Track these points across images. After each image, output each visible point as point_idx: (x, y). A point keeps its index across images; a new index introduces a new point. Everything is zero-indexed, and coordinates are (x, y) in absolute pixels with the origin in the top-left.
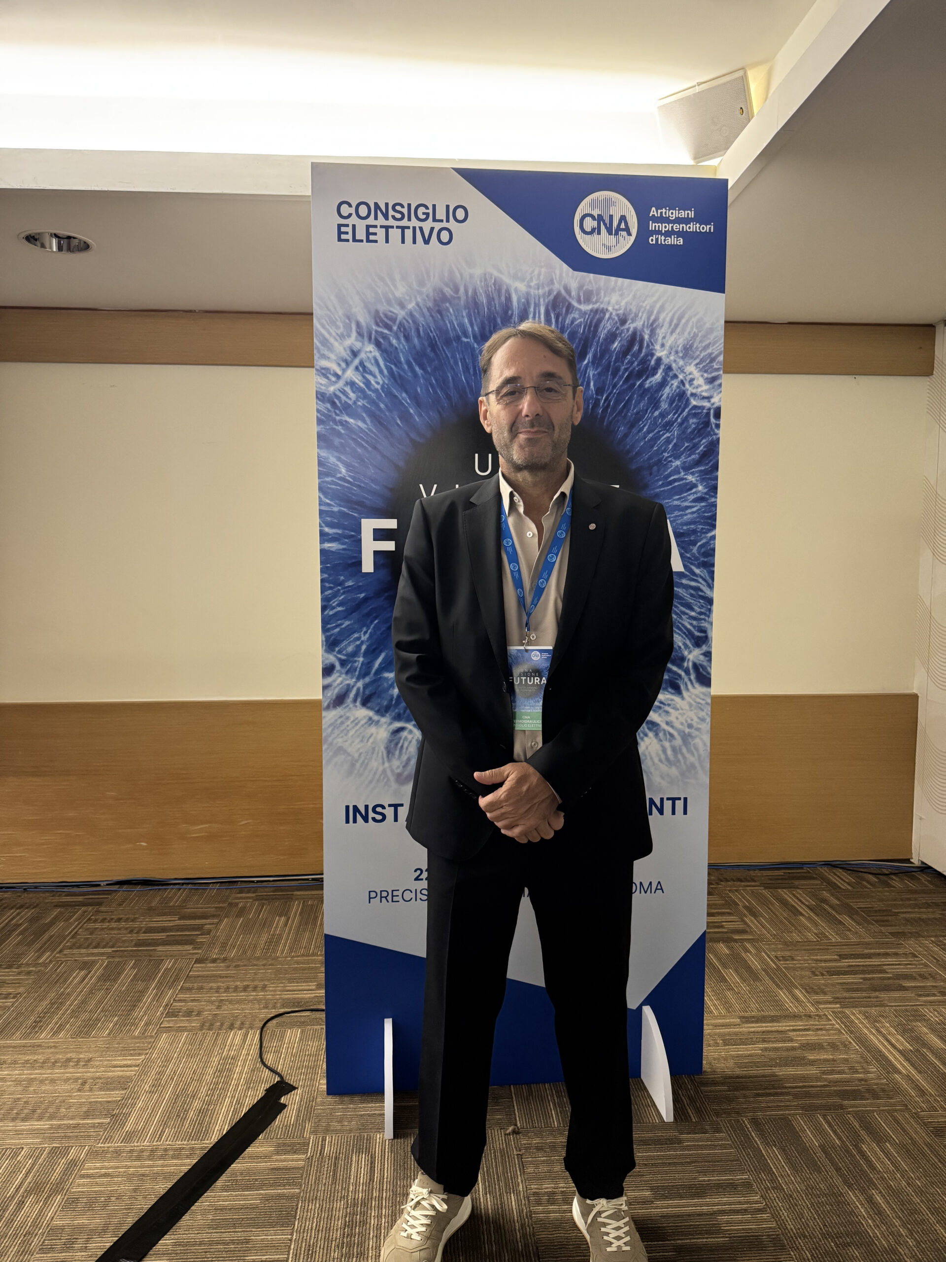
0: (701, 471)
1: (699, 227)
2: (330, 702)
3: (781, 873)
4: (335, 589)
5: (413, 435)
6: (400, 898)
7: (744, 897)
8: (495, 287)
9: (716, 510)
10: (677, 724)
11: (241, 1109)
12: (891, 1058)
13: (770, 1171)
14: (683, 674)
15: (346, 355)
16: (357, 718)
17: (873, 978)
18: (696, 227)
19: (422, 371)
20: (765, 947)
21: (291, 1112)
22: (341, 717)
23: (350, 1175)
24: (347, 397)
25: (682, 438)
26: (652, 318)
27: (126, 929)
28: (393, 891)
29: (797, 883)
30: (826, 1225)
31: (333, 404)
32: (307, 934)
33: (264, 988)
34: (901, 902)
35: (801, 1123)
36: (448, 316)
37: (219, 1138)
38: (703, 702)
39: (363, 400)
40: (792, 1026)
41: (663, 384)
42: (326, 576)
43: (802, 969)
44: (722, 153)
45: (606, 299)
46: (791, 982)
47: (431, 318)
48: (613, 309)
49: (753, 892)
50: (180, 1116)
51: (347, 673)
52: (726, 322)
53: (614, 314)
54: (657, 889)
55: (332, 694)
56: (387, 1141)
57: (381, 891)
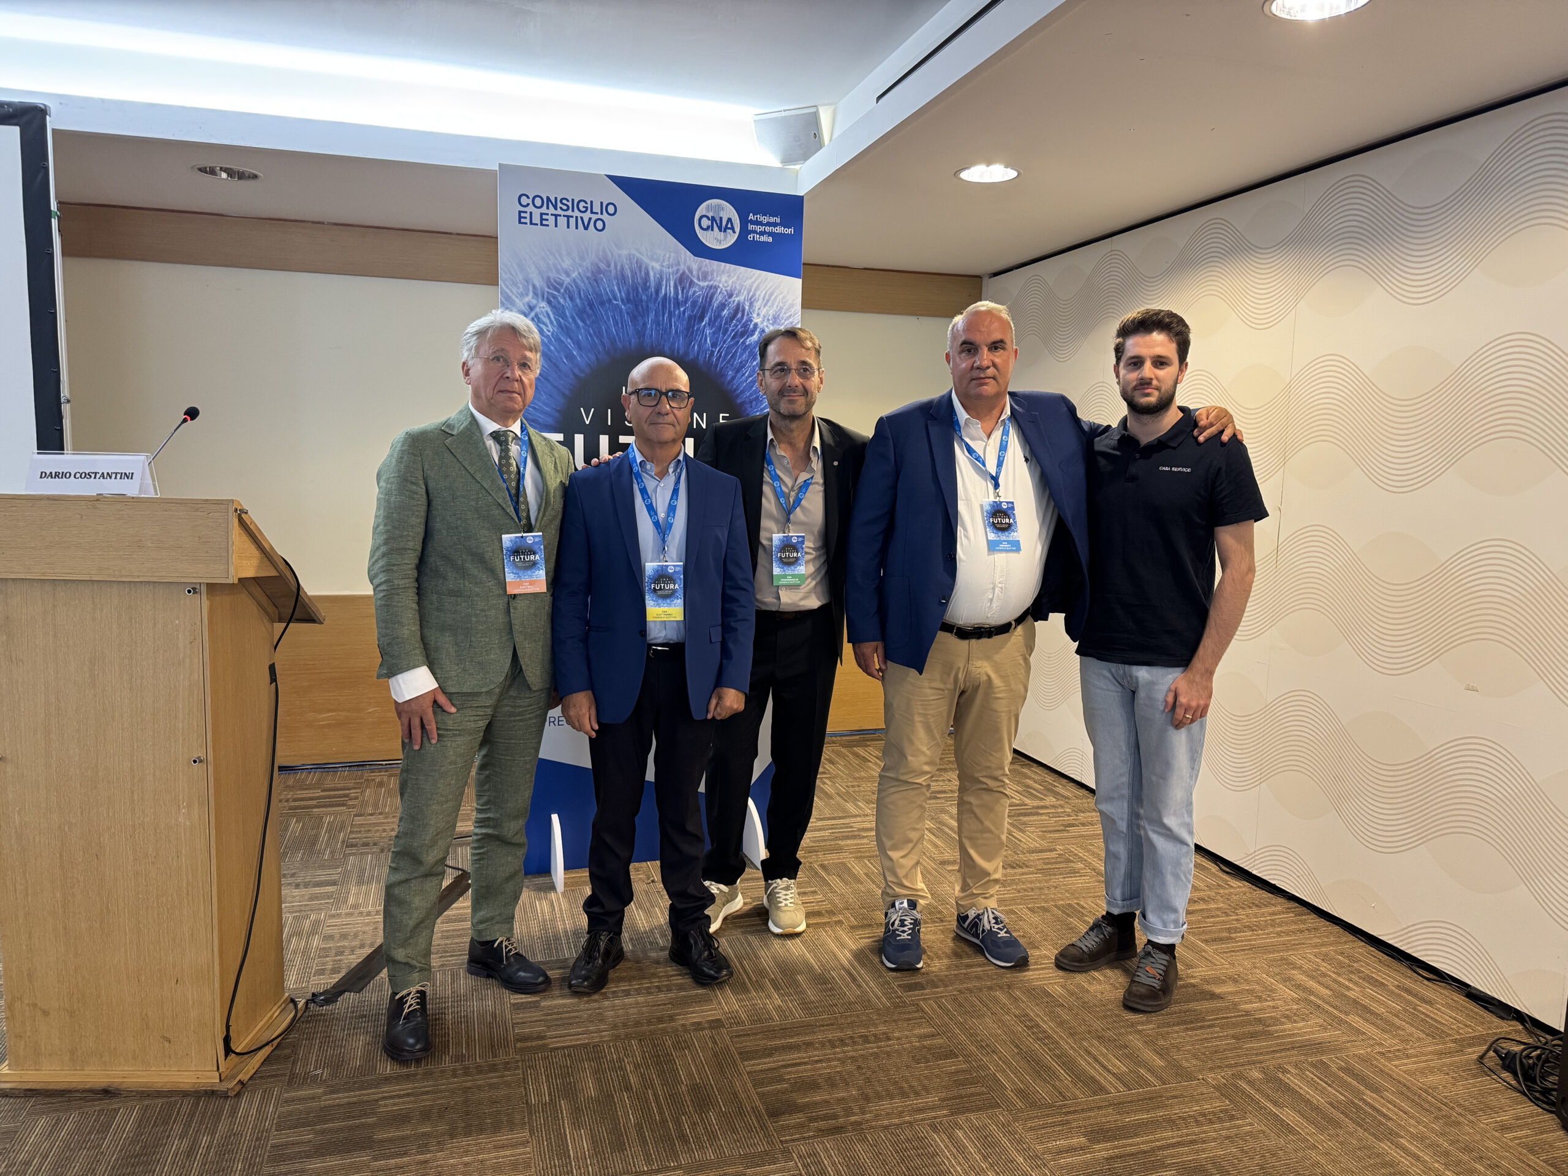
1: (784, 230)
8: (637, 265)
18: (781, 230)
19: (582, 323)
36: (602, 284)
45: (718, 279)
47: (589, 285)
48: (723, 286)
53: (723, 290)
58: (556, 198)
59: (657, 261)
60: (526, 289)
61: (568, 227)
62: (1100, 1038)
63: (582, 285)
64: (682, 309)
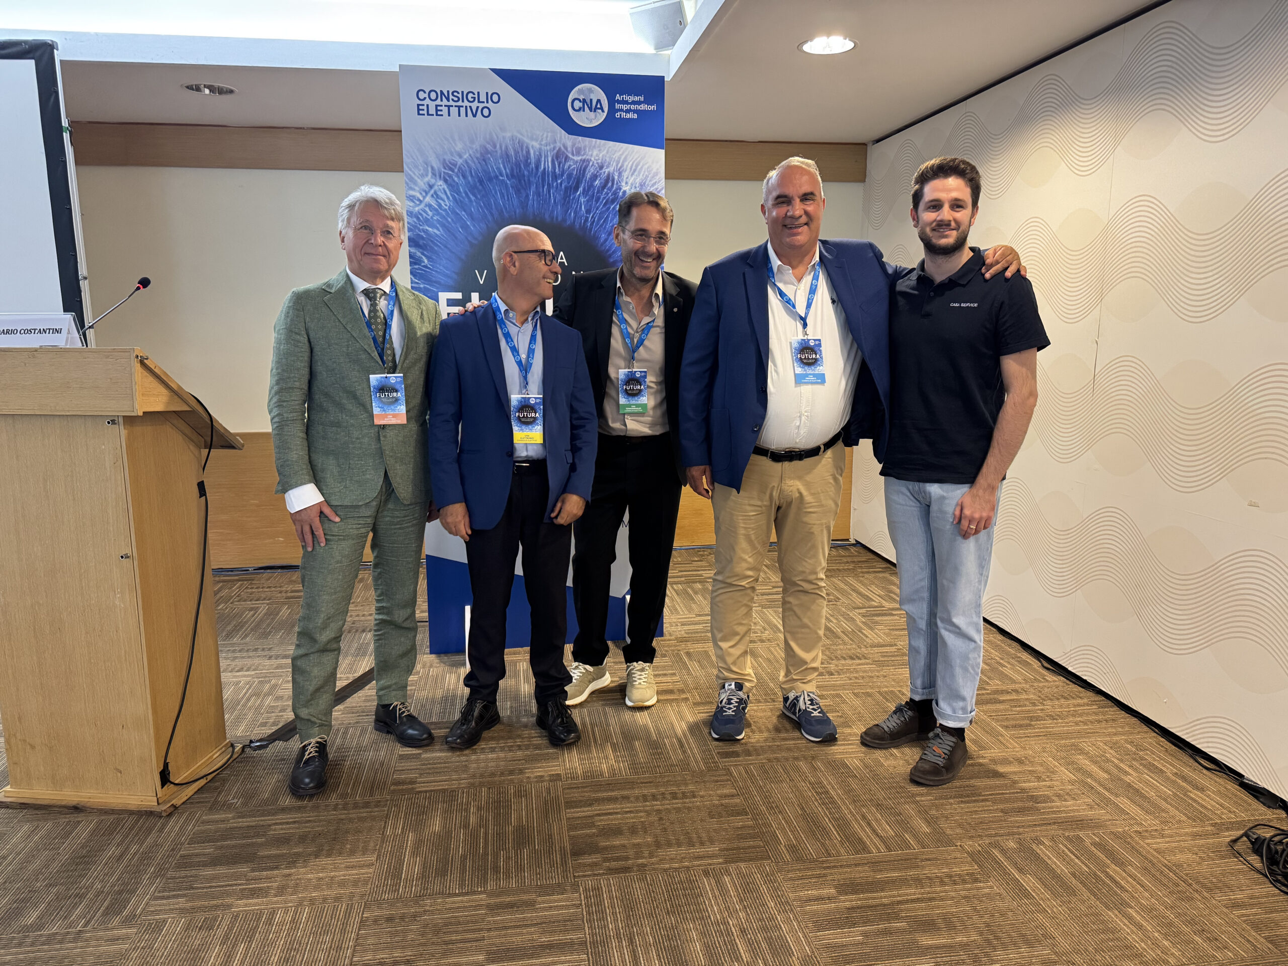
5: (470, 239)
8: (519, 145)
15: (426, 188)
18: (645, 107)
19: (474, 198)
24: (427, 214)
26: (620, 165)
36: (490, 163)
37: (364, 673)
39: (437, 216)
45: (590, 153)
47: (479, 164)
48: (595, 159)
53: (595, 162)
58: (448, 92)
59: (536, 140)
60: (426, 170)
61: (459, 116)
62: (879, 806)
63: (473, 165)
64: (559, 181)
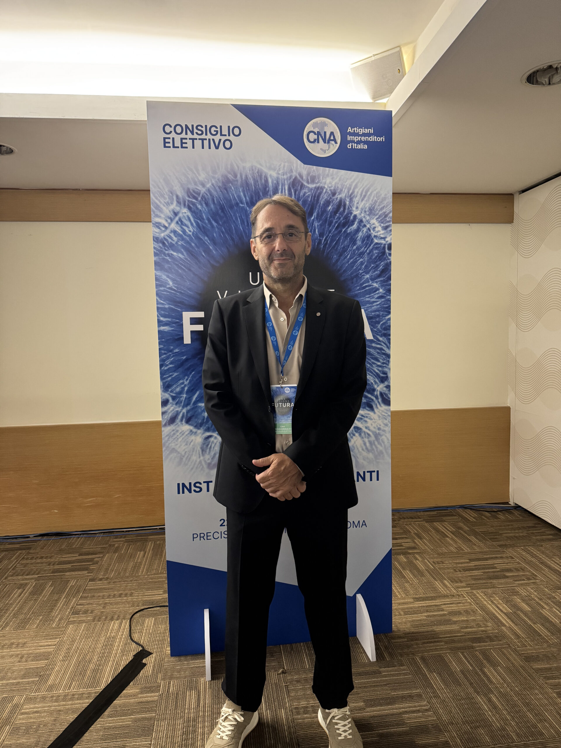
0: (381, 281)
1: (376, 139)
2: (166, 421)
3: (435, 513)
4: (168, 354)
5: (212, 262)
6: (211, 537)
7: (414, 528)
8: (258, 174)
9: (390, 303)
10: (372, 428)
11: (119, 668)
12: (500, 617)
13: (432, 687)
14: (374, 399)
15: (171, 215)
16: (183, 431)
17: (489, 572)
18: (374, 138)
19: (216, 224)
20: (427, 557)
21: (149, 668)
22: (173, 430)
23: (185, 704)
24: (172, 240)
25: (370, 262)
26: (351, 192)
27: (46, 563)
28: (207, 533)
29: (444, 518)
30: (465, 717)
31: (164, 244)
32: (157, 562)
33: (131, 595)
34: (504, 527)
35: (449, 658)
36: (231, 192)
37: (106, 686)
38: (385, 414)
39: (182, 241)
40: (443, 602)
41: (358, 230)
42: (162, 346)
43: (448, 568)
44: (389, 95)
45: (324, 181)
46: (442, 576)
47: (221, 193)
48: (328, 187)
49: (419, 525)
50: (82, 673)
51: (176, 404)
52: (393, 193)
53: (328, 189)
54: (362, 525)
55: (168, 417)
56: (207, 682)
57: (200, 534)
58: (193, 126)
60: (171, 199)
61: (203, 148)
63: (215, 193)
